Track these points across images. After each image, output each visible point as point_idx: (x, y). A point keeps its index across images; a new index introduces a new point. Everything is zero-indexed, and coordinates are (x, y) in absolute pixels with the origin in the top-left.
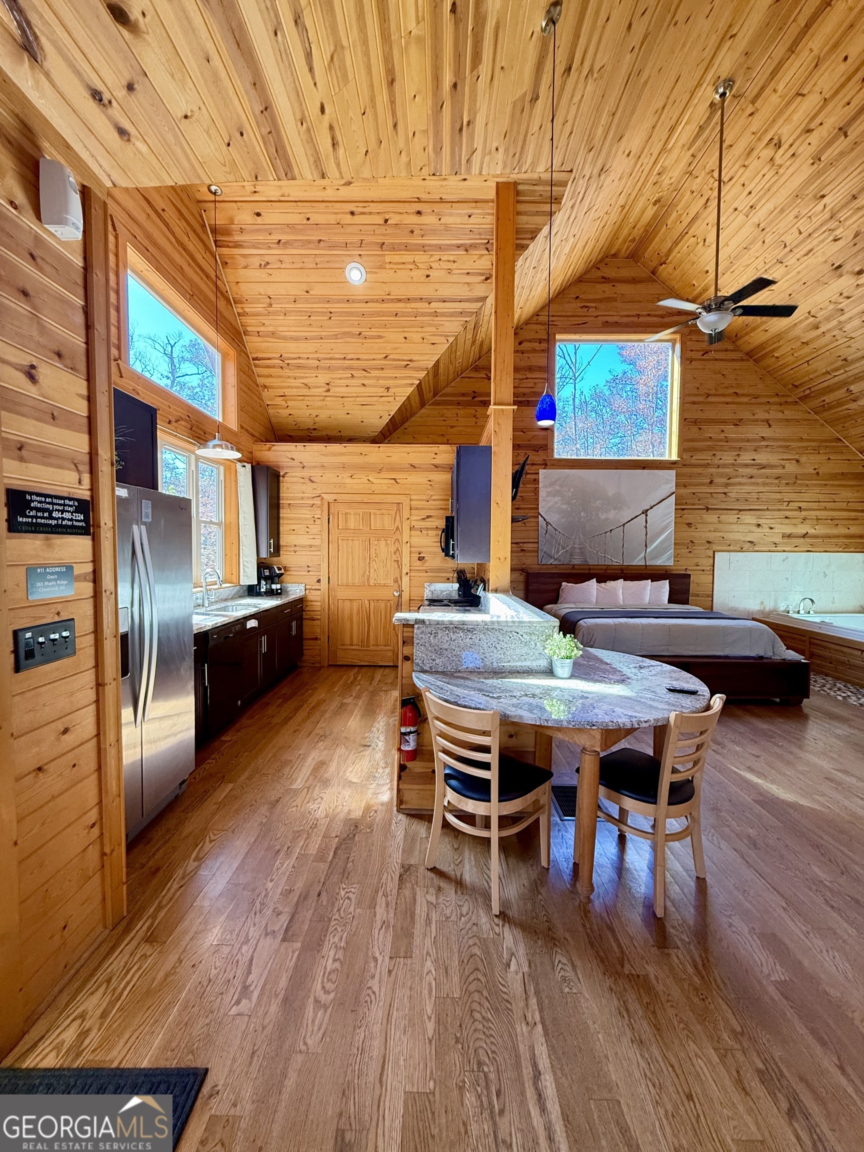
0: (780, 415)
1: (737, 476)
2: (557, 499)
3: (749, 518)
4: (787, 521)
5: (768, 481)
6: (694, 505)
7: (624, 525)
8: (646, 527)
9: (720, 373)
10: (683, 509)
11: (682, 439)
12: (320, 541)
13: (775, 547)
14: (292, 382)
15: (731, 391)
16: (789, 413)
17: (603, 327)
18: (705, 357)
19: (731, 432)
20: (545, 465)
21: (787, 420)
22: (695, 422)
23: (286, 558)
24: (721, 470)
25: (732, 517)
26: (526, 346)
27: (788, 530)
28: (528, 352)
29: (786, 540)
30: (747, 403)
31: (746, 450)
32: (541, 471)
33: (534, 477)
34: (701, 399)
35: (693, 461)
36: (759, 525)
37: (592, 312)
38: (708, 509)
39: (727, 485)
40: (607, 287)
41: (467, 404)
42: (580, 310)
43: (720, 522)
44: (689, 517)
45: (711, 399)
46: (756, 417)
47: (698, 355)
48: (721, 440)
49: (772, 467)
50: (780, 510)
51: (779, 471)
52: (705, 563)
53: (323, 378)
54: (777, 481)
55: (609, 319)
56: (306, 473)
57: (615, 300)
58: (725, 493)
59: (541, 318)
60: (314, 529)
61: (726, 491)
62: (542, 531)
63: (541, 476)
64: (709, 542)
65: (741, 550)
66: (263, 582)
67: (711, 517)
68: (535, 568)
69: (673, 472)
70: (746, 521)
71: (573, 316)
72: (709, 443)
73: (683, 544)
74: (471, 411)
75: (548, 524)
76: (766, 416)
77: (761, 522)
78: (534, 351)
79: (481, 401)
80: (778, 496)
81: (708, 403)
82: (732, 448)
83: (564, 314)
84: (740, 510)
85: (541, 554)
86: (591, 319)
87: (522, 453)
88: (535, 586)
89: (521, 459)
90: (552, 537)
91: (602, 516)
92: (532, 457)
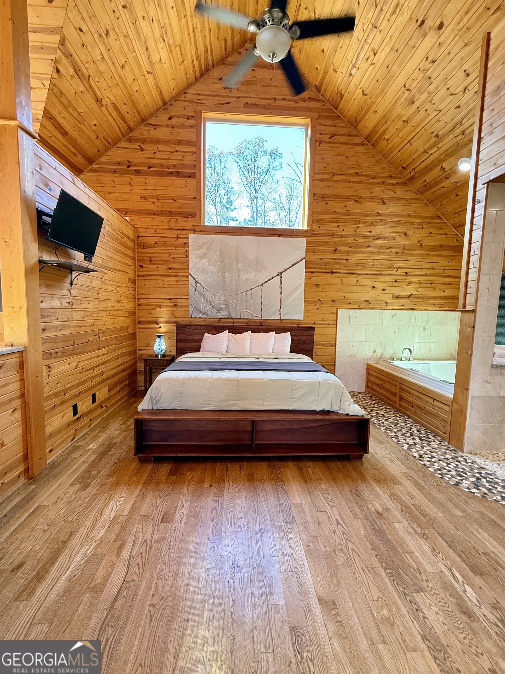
0: (392, 195)
1: (356, 246)
2: (205, 261)
3: (367, 281)
4: (396, 284)
5: (381, 250)
6: (321, 269)
7: (262, 285)
8: (281, 287)
9: (344, 155)
10: (312, 272)
11: (312, 212)
13: (385, 306)
15: (353, 171)
16: (400, 193)
17: (244, 107)
18: (331, 140)
19: (352, 207)
20: (194, 231)
21: (398, 199)
22: (323, 197)
24: (344, 240)
25: (352, 280)
26: (175, 121)
27: (397, 291)
28: (178, 127)
29: (395, 300)
30: (366, 183)
31: (364, 223)
32: (191, 236)
33: (185, 240)
34: (328, 177)
35: (321, 231)
36: (374, 287)
37: (234, 93)
38: (332, 273)
39: (348, 253)
41: (123, 173)
42: (223, 91)
43: (342, 284)
44: (317, 279)
45: (336, 177)
46: (373, 195)
47: (326, 138)
48: (344, 214)
49: (385, 238)
50: (390, 275)
51: (390, 242)
52: (330, 318)
54: (388, 251)
58: (346, 260)
59: (189, 97)
61: (347, 258)
62: (192, 289)
63: (190, 241)
64: (333, 301)
65: (359, 308)
67: (335, 280)
68: (184, 321)
69: (303, 241)
70: (364, 284)
71: (218, 96)
72: (335, 216)
73: (312, 302)
74: (126, 179)
75: (196, 282)
76: (381, 195)
77: (375, 284)
78: (183, 126)
79: (135, 171)
80: (389, 263)
81: (334, 181)
82: (353, 221)
83: (209, 93)
84: (359, 274)
85: (191, 309)
86: (234, 99)
87: (173, 219)
88: (182, 336)
89: (173, 225)
90: (200, 294)
91: (243, 277)
92: (183, 223)
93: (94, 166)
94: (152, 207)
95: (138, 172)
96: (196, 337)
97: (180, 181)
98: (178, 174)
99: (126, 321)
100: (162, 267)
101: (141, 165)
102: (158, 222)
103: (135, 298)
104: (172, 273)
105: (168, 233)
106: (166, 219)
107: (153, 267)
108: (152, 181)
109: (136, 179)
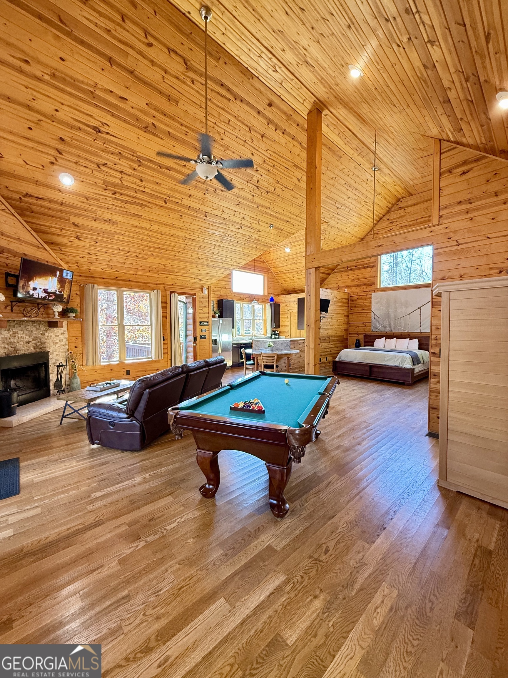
2: (379, 304)
7: (409, 314)
8: (420, 314)
12: (289, 324)
14: (285, 277)
20: (375, 291)
23: (281, 329)
32: (372, 294)
33: (370, 296)
37: (395, 224)
40: (402, 210)
41: (345, 271)
53: (291, 275)
55: (402, 225)
56: (286, 304)
57: (405, 215)
60: (287, 320)
62: (373, 318)
63: (372, 296)
66: (273, 336)
68: (368, 333)
74: (346, 273)
75: (375, 315)
85: (372, 327)
87: (365, 287)
88: (366, 340)
89: (365, 290)
90: (377, 320)
91: (399, 311)
92: (369, 288)
93: (335, 271)
94: (356, 283)
95: (351, 270)
96: (373, 341)
97: (369, 270)
98: (368, 267)
99: (343, 333)
100: (360, 309)
101: (353, 266)
102: (359, 289)
103: (348, 323)
104: (364, 311)
105: (363, 294)
106: (362, 287)
107: (357, 309)
108: (356, 272)
109: (350, 272)
